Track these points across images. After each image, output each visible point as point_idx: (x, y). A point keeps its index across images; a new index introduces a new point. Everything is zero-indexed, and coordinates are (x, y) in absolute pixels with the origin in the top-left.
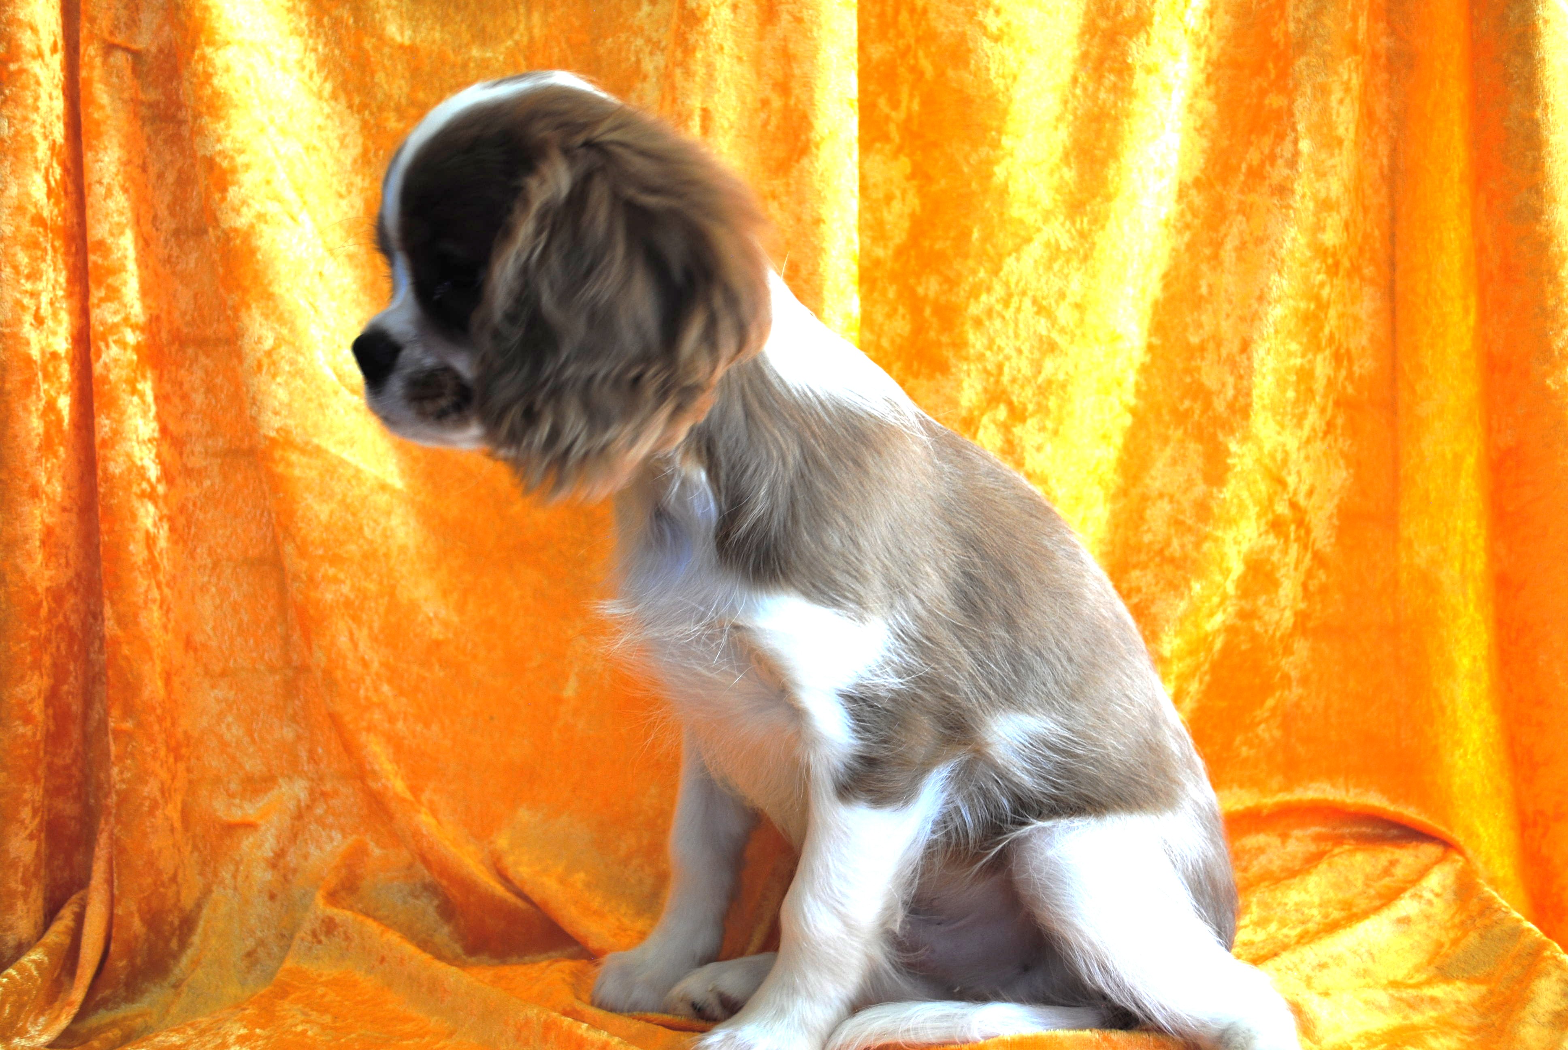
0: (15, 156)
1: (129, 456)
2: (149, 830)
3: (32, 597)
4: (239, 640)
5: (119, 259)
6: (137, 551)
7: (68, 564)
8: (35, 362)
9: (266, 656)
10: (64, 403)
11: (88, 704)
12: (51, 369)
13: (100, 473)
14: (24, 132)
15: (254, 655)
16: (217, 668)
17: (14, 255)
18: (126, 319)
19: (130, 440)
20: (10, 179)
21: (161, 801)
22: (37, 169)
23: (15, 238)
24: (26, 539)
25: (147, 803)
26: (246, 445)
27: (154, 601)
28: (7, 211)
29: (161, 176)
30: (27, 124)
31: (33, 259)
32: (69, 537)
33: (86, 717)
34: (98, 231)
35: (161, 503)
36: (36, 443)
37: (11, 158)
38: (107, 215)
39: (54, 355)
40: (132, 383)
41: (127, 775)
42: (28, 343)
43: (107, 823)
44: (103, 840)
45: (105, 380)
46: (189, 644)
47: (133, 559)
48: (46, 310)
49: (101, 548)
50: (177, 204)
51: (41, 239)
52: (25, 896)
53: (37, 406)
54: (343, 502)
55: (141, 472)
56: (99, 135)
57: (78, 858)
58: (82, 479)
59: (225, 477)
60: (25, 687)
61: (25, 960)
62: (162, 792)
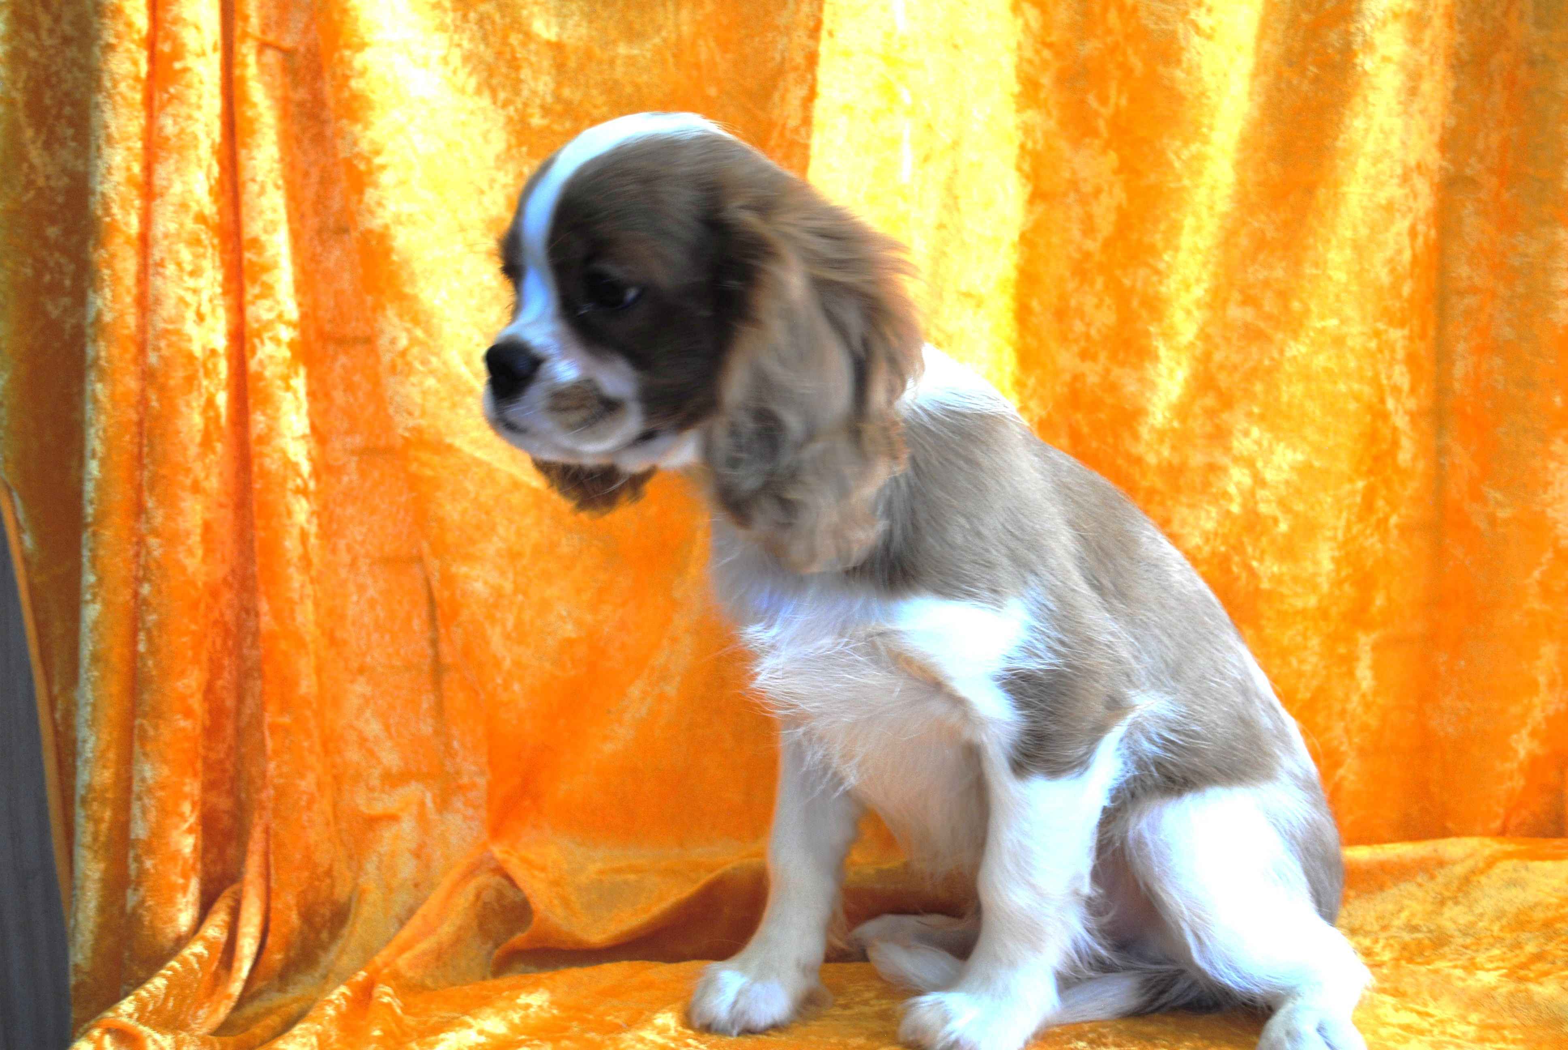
0: (180, 154)
1: (284, 452)
2: (306, 824)
3: (193, 592)
4: (375, 636)
5: (273, 256)
6: (291, 545)
7: (223, 561)
8: (196, 358)
9: (402, 652)
10: (222, 399)
11: (240, 699)
12: (210, 366)
13: (255, 469)
14: (189, 130)
15: (391, 650)
16: (355, 665)
17: (178, 252)
18: (280, 316)
19: (284, 436)
20: (174, 176)
21: (317, 795)
22: (200, 166)
23: (178, 235)
24: (188, 534)
25: (305, 797)
26: (382, 443)
27: (308, 596)
28: (171, 208)
29: (306, 174)
30: (190, 122)
31: (197, 256)
32: (225, 532)
33: (238, 712)
34: (253, 228)
35: (312, 498)
36: (198, 438)
37: (175, 156)
38: (261, 213)
39: (213, 352)
40: (286, 379)
41: (285, 769)
42: (190, 340)
43: (261, 817)
44: (257, 836)
45: (260, 376)
46: (333, 641)
47: (289, 556)
48: (206, 309)
49: (257, 545)
50: (321, 203)
51: (203, 236)
52: (185, 889)
53: (197, 402)
54: (476, 500)
55: (294, 467)
56: (252, 133)
57: (231, 851)
58: (237, 475)
59: (363, 475)
60: (186, 681)
61: (186, 952)
62: (319, 785)
